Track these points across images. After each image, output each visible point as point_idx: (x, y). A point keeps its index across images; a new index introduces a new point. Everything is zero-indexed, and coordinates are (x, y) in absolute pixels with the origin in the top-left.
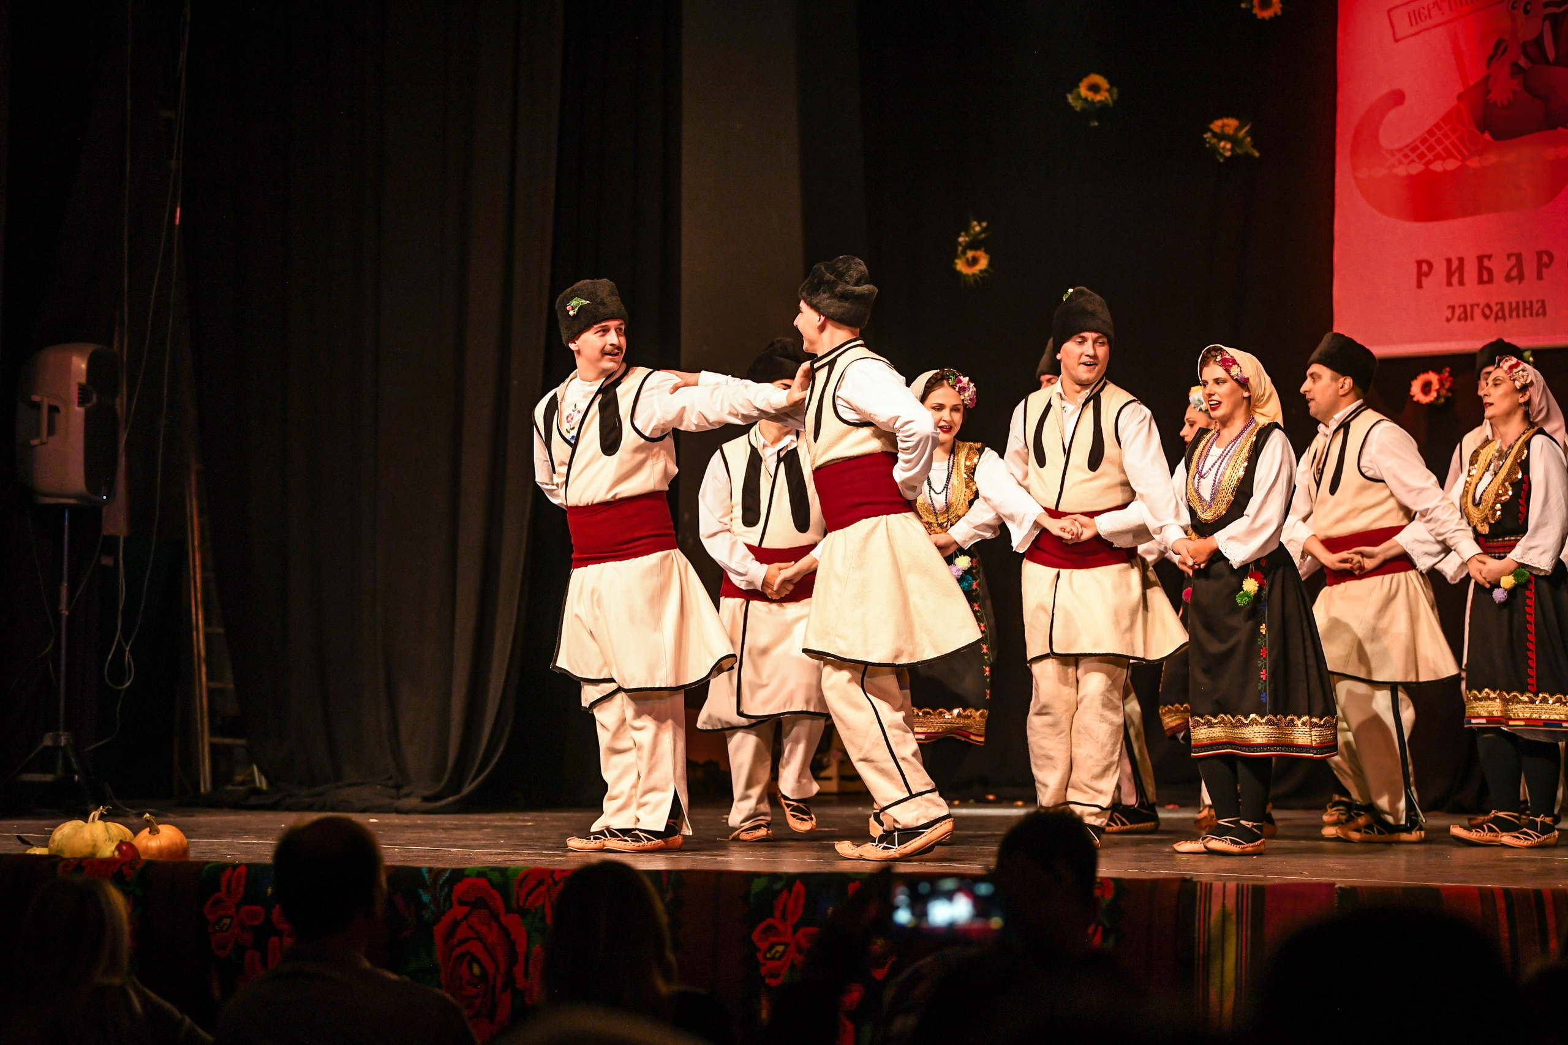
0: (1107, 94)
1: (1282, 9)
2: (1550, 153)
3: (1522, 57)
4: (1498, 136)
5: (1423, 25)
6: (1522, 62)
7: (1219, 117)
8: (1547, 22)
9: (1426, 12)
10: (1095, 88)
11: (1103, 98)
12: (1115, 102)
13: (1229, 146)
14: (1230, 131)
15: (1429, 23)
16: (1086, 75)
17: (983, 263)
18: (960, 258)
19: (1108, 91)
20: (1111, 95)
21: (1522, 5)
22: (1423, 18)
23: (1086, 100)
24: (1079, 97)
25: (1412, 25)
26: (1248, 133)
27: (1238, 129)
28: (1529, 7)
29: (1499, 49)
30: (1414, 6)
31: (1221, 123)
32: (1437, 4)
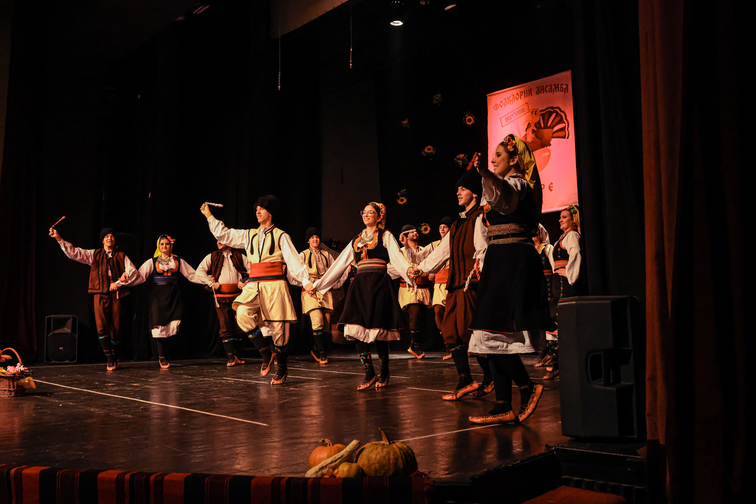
0: (432, 151)
1: (474, 122)
2: (543, 155)
3: (535, 127)
5: (509, 122)
6: (535, 129)
7: (460, 154)
8: (541, 117)
9: (510, 117)
10: (429, 149)
11: (431, 152)
12: (435, 153)
13: (461, 162)
14: (461, 157)
15: (511, 121)
16: (427, 146)
17: (405, 201)
18: (399, 199)
19: (433, 150)
22: (509, 119)
23: (427, 152)
24: (424, 152)
25: (506, 122)
26: (466, 158)
27: (464, 157)
28: (536, 113)
29: (529, 125)
30: (507, 116)
31: (460, 156)
32: (512, 115)
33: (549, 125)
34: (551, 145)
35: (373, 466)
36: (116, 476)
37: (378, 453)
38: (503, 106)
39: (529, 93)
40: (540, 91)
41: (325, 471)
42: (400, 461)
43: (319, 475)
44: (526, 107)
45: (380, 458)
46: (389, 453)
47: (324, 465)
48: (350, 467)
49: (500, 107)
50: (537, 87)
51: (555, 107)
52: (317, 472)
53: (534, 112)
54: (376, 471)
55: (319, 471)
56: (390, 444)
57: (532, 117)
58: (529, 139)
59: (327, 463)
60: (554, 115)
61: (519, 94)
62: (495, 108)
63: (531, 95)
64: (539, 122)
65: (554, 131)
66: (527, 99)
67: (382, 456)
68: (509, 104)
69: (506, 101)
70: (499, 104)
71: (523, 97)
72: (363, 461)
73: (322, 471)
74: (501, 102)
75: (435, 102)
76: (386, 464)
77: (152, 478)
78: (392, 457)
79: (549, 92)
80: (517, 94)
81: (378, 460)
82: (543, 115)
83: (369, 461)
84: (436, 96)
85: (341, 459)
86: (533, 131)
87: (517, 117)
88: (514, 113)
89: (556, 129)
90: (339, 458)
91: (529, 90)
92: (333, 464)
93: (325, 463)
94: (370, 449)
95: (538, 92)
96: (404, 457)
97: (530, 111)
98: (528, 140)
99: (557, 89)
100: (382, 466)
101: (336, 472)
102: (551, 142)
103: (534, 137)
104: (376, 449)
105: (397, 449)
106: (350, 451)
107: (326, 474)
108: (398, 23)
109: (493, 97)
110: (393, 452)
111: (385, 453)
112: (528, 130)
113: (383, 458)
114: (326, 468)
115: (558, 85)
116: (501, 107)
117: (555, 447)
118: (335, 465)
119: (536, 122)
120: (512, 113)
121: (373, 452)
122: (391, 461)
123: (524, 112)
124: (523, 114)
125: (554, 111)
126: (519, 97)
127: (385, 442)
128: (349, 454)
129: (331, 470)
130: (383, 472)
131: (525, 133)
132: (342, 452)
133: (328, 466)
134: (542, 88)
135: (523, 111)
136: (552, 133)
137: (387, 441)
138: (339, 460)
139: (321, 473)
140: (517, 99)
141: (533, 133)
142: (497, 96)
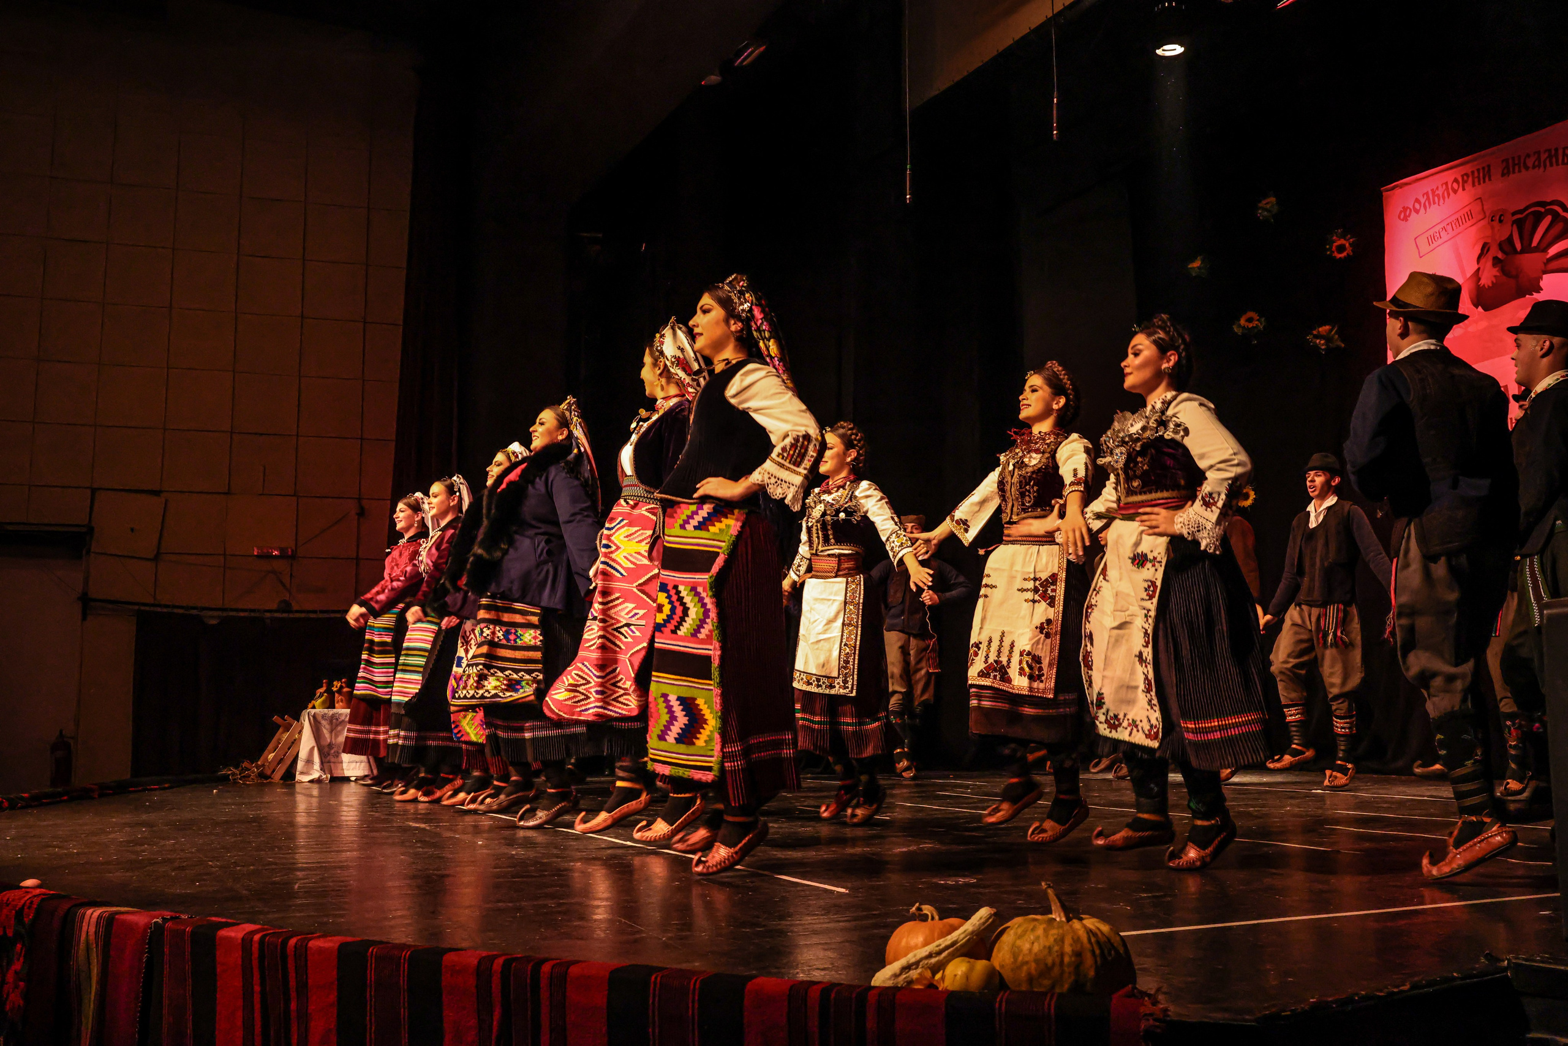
0: (1257, 322)
1: (1352, 251)
3: (1500, 252)
4: (1486, 309)
5: (1436, 244)
6: (1500, 255)
7: (1320, 325)
8: (1515, 226)
9: (1438, 234)
10: (1250, 320)
11: (1257, 325)
12: (1264, 327)
13: (1322, 342)
14: (1325, 332)
15: (1440, 241)
19: (1258, 320)
20: (1261, 324)
21: (1498, 218)
22: (1436, 239)
23: (1244, 327)
24: (1239, 326)
25: (1430, 245)
26: (1336, 333)
27: (1331, 330)
28: (1502, 218)
29: (1485, 248)
30: (1431, 232)
31: (1320, 329)
32: (1444, 228)
33: (1534, 244)
34: (1542, 290)
35: (1025, 968)
36: (476, 962)
37: (1038, 938)
38: (1422, 210)
39: (1484, 175)
40: (1511, 170)
41: (914, 974)
42: (1089, 960)
43: (902, 983)
44: (1476, 208)
45: (1040, 951)
46: (1062, 940)
47: (913, 960)
48: (971, 969)
49: (1413, 214)
50: (1503, 161)
51: (1548, 201)
52: (896, 976)
53: (1497, 218)
54: (1031, 979)
55: (900, 974)
56: (1069, 920)
57: (1492, 228)
58: (1486, 280)
59: (918, 957)
60: (1548, 220)
61: (1460, 180)
62: (1402, 216)
63: (1490, 180)
64: (1510, 240)
65: (1548, 257)
66: (1479, 190)
67: (1045, 947)
68: (1434, 203)
69: (1428, 198)
70: (1412, 207)
71: (1468, 186)
72: (1002, 955)
73: (907, 975)
74: (1417, 201)
75: (1261, 214)
76: (1054, 964)
77: (546, 968)
78: (1068, 949)
79: (1534, 167)
80: (1456, 180)
81: (1036, 954)
82: (1519, 224)
83: (1015, 956)
84: (1264, 202)
85: (951, 949)
86: (1496, 261)
87: (1455, 232)
88: (1448, 224)
89: (1553, 251)
90: (947, 948)
91: (1483, 168)
92: (933, 960)
93: (915, 956)
94: (1020, 931)
95: (1506, 171)
96: (1098, 952)
97: (1487, 214)
98: (1483, 282)
99: (1554, 160)
100: (1045, 970)
101: (938, 976)
102: (1542, 284)
103: (1498, 274)
104: (1033, 930)
105: (1082, 933)
106: (973, 932)
107: (918, 981)
108: (1173, 50)
109: (1398, 191)
110: (1073, 939)
111: (1052, 939)
112: (1483, 261)
113: (1046, 952)
114: (916, 969)
115: (1556, 150)
116: (1417, 212)
117: (1509, 960)
118: (938, 961)
119: (1503, 239)
120: (1444, 224)
121: (1026, 937)
122: (1067, 959)
123: (1471, 221)
124: (1469, 223)
125: (1546, 210)
126: (1461, 189)
127: (1058, 916)
128: (969, 940)
129: (928, 974)
130: (1047, 982)
131: (1476, 267)
132: (955, 935)
133: (921, 963)
134: (1516, 162)
135: (1470, 217)
136: (1545, 261)
137: (1062, 914)
138: (946, 952)
139: (905, 978)
140: (1455, 192)
141: (1494, 265)
142: (1406, 188)
